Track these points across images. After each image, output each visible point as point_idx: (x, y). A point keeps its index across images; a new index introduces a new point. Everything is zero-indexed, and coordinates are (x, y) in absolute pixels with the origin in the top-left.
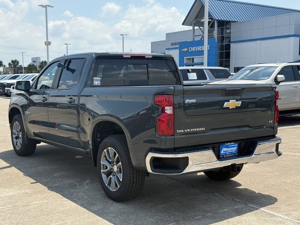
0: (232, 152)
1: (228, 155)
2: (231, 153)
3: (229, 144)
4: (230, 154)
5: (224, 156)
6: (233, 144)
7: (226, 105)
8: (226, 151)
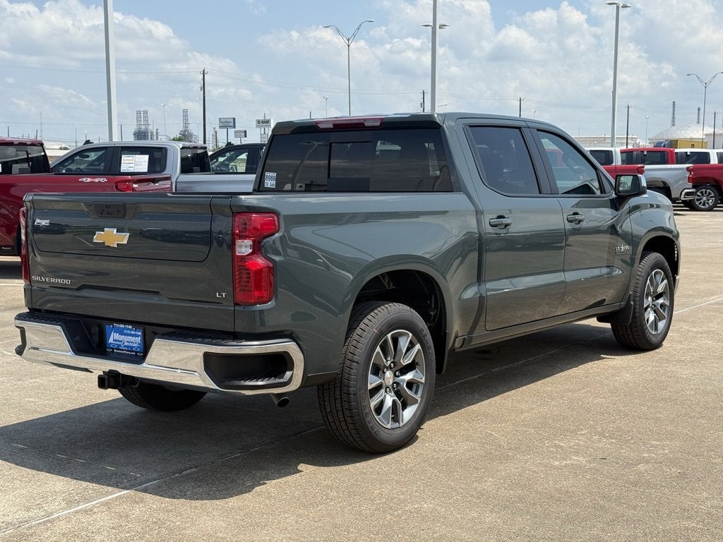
0: (133, 347)
1: (123, 350)
2: (130, 349)
3: (122, 326)
4: (127, 351)
5: (115, 350)
6: (129, 329)
7: (98, 238)
8: (118, 341)
